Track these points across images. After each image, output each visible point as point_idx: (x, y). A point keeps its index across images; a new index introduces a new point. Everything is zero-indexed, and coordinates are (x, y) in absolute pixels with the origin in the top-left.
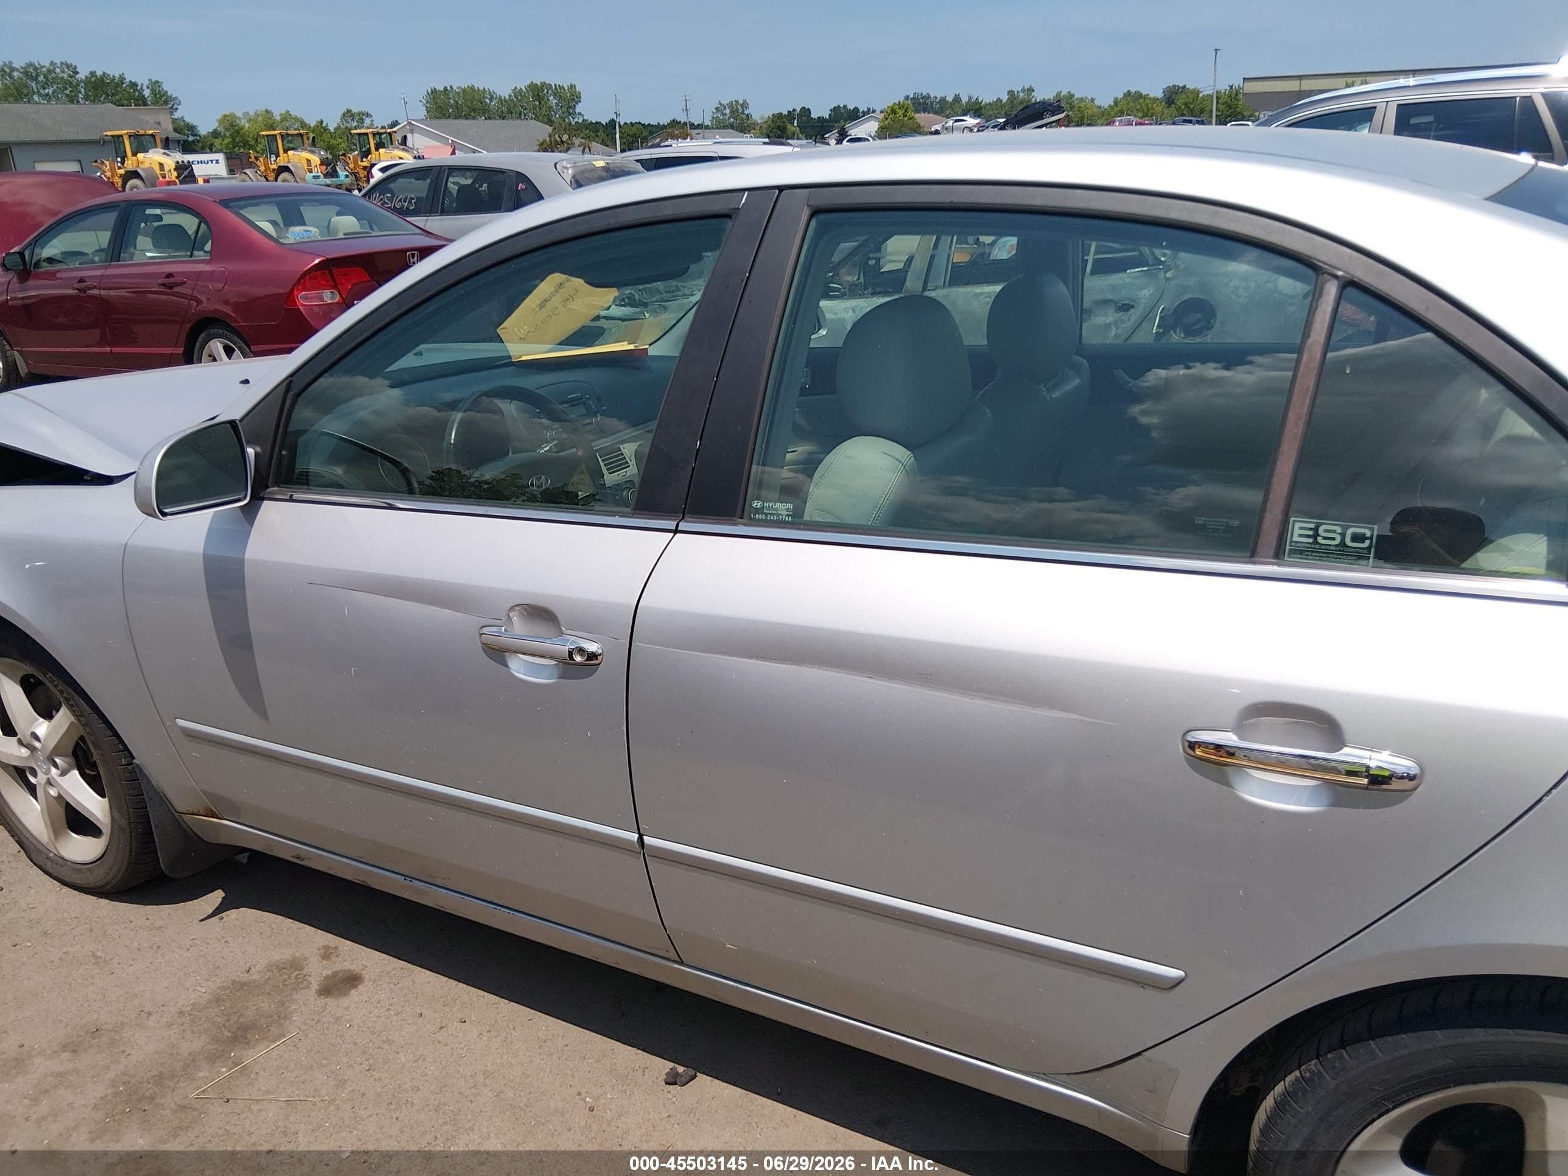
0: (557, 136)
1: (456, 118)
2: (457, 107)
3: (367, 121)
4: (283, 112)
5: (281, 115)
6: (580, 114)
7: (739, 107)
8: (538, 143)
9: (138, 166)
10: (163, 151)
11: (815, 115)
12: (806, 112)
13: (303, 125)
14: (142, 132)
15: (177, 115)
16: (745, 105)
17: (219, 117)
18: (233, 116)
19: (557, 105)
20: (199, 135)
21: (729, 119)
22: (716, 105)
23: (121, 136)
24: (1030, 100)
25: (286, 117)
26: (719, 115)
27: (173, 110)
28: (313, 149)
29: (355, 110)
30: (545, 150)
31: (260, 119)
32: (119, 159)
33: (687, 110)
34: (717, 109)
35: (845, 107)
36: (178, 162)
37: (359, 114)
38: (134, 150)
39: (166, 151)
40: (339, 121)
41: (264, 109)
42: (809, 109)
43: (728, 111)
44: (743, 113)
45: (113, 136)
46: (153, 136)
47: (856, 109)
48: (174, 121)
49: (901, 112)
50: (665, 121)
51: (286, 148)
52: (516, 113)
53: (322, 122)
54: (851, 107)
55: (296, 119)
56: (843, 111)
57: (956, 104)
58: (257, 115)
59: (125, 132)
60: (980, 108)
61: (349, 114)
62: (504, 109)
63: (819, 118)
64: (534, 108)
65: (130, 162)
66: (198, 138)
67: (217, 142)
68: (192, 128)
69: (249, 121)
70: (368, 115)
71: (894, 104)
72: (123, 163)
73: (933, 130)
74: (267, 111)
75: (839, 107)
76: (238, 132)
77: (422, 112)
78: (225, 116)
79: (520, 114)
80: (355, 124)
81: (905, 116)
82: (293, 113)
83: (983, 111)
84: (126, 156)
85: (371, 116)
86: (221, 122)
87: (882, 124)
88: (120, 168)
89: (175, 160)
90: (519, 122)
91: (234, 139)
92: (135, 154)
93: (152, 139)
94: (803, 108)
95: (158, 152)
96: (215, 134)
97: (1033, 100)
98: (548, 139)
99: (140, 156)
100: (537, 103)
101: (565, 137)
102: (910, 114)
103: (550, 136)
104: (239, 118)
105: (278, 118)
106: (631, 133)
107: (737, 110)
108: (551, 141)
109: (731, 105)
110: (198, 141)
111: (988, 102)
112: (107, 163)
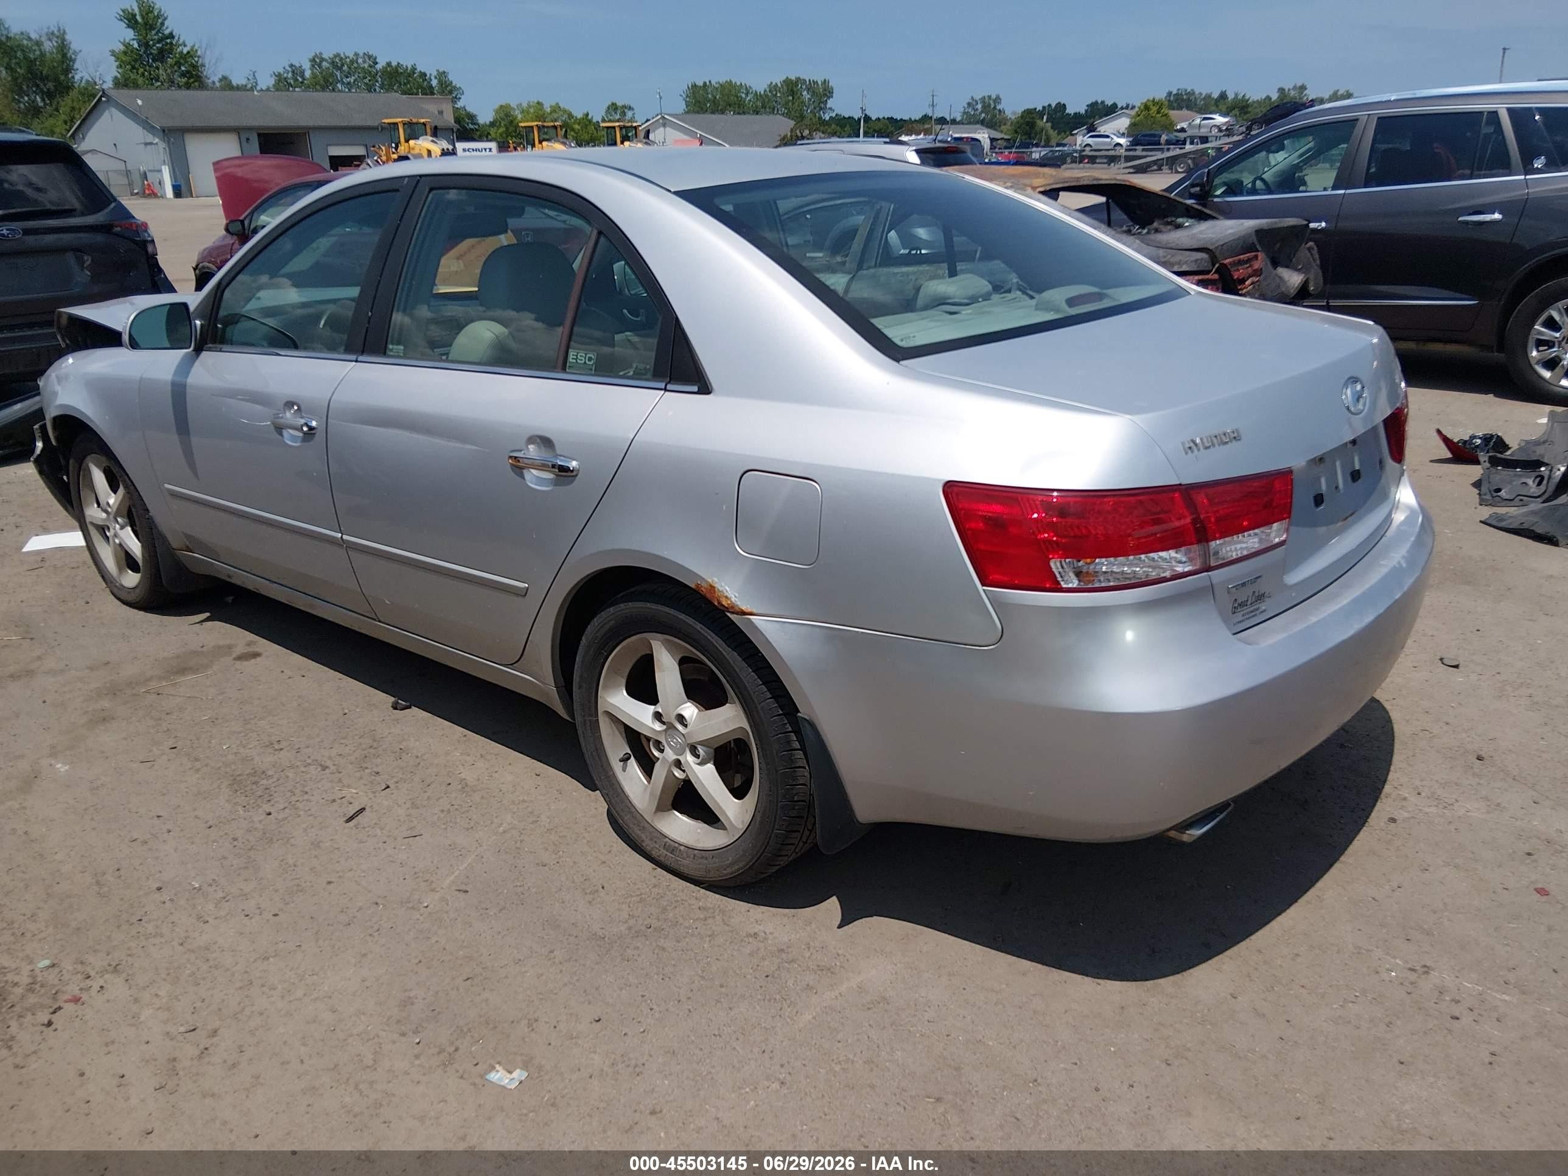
0: (798, 131)
1: (713, 113)
2: (714, 101)
3: (629, 114)
4: (553, 104)
5: (551, 107)
6: (830, 109)
7: (991, 102)
8: (779, 138)
9: (409, 152)
10: (431, 138)
11: (1070, 110)
12: (1061, 107)
13: (570, 115)
14: (414, 120)
15: (459, 104)
16: (998, 100)
17: (497, 106)
18: (508, 106)
19: (810, 99)
20: (478, 124)
21: (981, 113)
22: (969, 100)
23: (397, 124)
24: (1301, 98)
25: (556, 109)
26: (970, 110)
27: (455, 99)
28: (565, 140)
29: (619, 104)
30: (786, 145)
31: (532, 110)
32: (393, 145)
33: (933, 105)
34: (969, 104)
35: (1103, 102)
36: (443, 150)
37: (624, 107)
38: (407, 137)
39: (434, 139)
40: (603, 114)
41: (536, 101)
42: (1064, 105)
43: (979, 106)
44: (995, 108)
45: (389, 124)
46: (424, 124)
47: (1115, 106)
48: (456, 110)
49: (1154, 109)
50: (917, 116)
51: (541, 139)
52: (770, 108)
53: (587, 115)
54: (1109, 103)
55: (565, 111)
56: (1100, 107)
57: (1222, 101)
58: (529, 106)
59: (400, 120)
60: (1247, 106)
61: (613, 107)
62: (759, 104)
63: (1075, 114)
64: (787, 103)
65: (403, 148)
66: (477, 127)
67: (493, 131)
68: (472, 117)
69: (523, 112)
70: (630, 108)
71: (1148, 100)
72: (396, 148)
73: (1178, 127)
74: (538, 103)
75: (1096, 102)
76: (512, 122)
77: (681, 106)
78: (501, 106)
79: (774, 109)
80: (618, 117)
81: (1158, 112)
82: (562, 106)
83: (1250, 109)
84: (399, 142)
85: (633, 109)
86: (497, 112)
87: (1133, 121)
88: (393, 153)
89: (441, 148)
90: (771, 117)
91: (507, 129)
92: (407, 141)
93: (423, 127)
94: (1059, 103)
95: (427, 139)
96: (492, 124)
97: (1305, 98)
98: (789, 134)
99: (412, 142)
100: (791, 98)
101: (806, 132)
102: (1165, 110)
103: (792, 131)
104: (514, 109)
105: (549, 110)
106: (877, 128)
107: (989, 105)
108: (791, 136)
109: (983, 99)
110: (477, 130)
111: (1255, 99)
112: (383, 148)
